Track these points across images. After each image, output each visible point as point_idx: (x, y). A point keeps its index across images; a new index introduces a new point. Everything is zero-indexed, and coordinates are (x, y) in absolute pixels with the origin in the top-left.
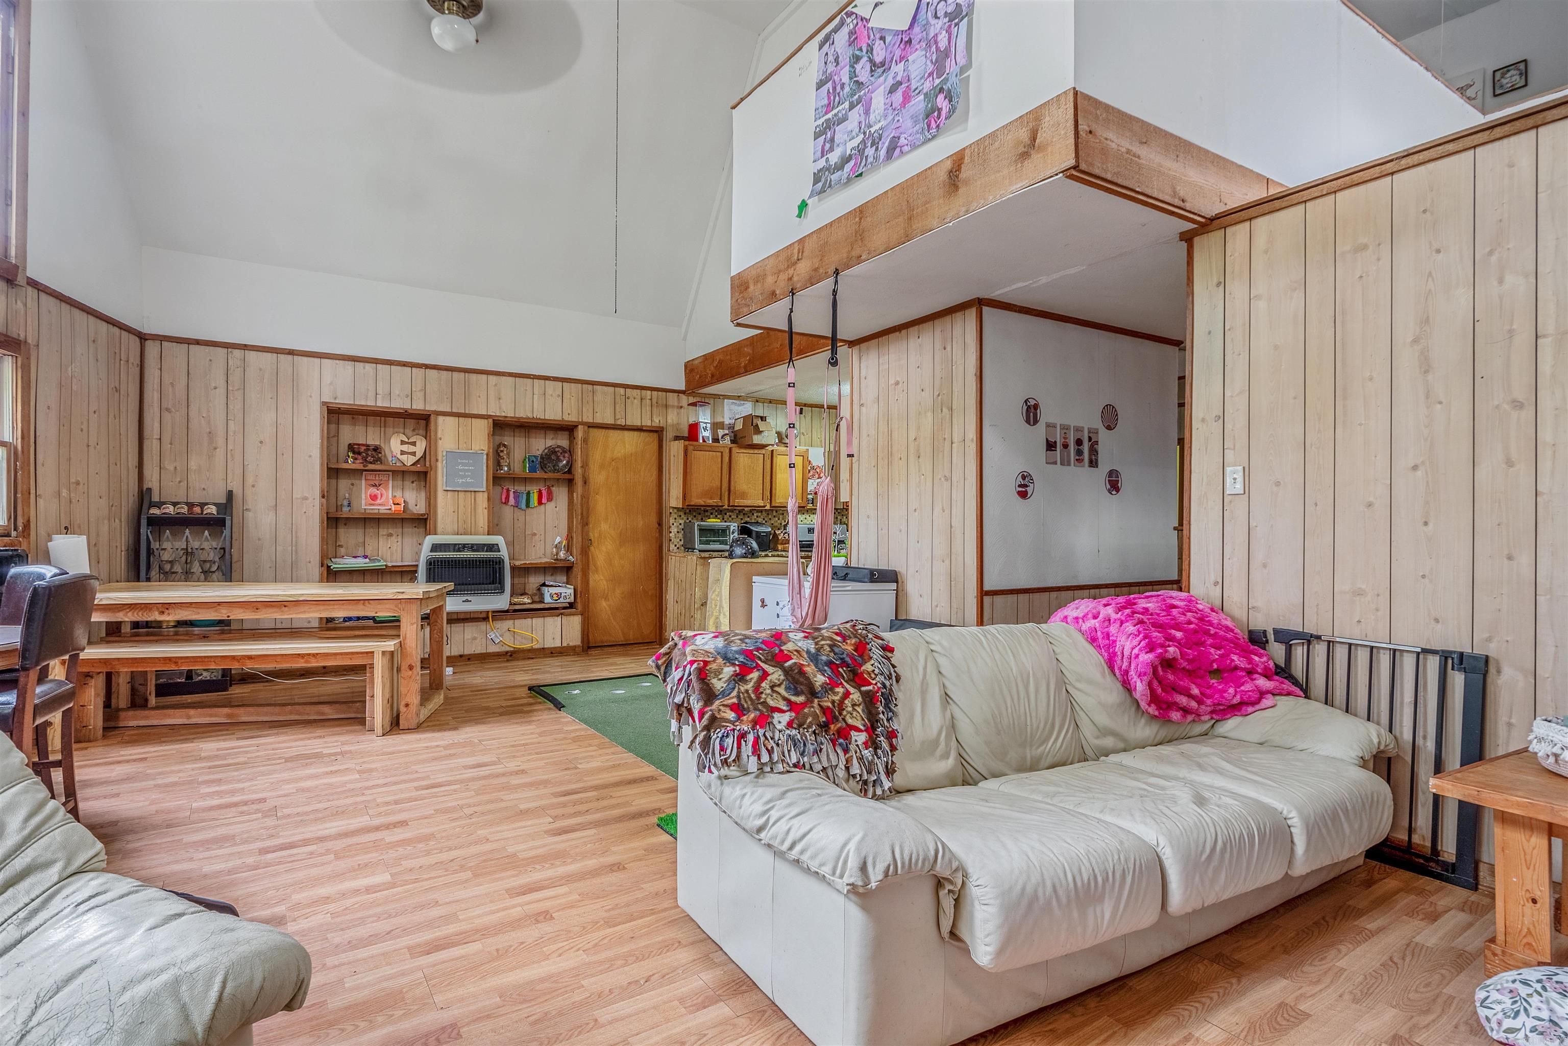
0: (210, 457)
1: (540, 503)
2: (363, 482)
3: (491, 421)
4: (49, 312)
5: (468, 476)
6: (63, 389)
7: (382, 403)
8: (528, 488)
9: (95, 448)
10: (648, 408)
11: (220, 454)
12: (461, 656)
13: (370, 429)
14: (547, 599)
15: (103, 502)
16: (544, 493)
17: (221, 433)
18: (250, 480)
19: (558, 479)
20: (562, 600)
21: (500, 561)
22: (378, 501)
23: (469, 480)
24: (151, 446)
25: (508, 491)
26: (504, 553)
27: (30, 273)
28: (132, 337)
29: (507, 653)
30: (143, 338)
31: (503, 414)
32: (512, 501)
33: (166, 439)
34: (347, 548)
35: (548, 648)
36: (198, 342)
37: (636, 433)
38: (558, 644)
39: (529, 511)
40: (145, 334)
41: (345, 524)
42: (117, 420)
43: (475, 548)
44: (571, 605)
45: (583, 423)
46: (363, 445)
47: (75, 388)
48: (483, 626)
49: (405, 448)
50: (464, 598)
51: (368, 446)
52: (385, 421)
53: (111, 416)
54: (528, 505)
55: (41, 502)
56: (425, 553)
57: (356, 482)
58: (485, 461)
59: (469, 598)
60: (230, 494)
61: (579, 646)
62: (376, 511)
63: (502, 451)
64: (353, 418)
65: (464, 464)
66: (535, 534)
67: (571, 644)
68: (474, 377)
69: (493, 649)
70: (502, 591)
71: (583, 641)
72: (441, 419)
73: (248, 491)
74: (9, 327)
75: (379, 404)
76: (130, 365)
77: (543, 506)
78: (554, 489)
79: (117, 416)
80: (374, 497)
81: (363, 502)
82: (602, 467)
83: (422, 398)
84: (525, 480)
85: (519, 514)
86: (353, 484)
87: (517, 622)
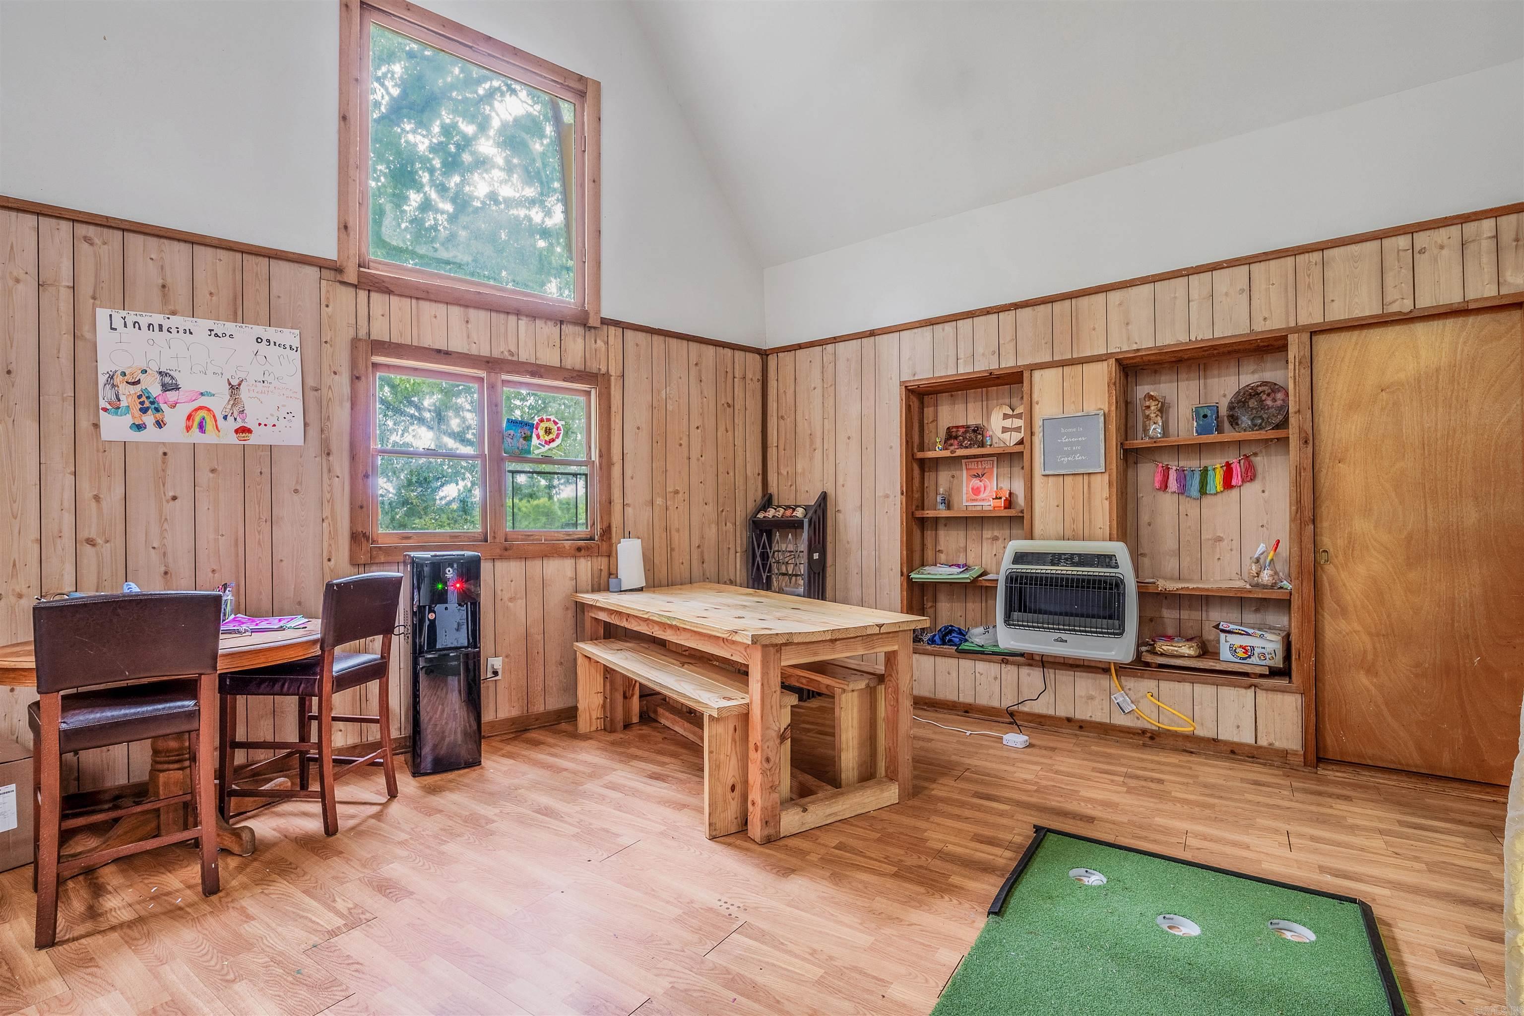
0: (811, 459)
1: (1228, 484)
2: (965, 472)
3: (1112, 361)
4: (637, 345)
5: (1075, 452)
6: (655, 411)
7: (965, 369)
8: (1204, 463)
9: (698, 460)
10: (1488, 260)
11: (818, 454)
12: (1069, 720)
13: (970, 405)
14: (1225, 654)
15: (710, 509)
16: (1237, 470)
17: (819, 434)
18: (840, 481)
19: (1266, 441)
20: (1254, 660)
21: (1117, 584)
22: (982, 496)
23: (1078, 457)
24: (772, 453)
25: (1167, 469)
26: (1125, 569)
27: (606, 313)
28: (750, 356)
29: (1144, 732)
30: (764, 354)
31: (1135, 347)
32: (1173, 484)
33: (781, 447)
34: (947, 555)
35: (1226, 743)
36: (800, 347)
37: (1450, 323)
38: (1247, 738)
39: (1206, 501)
40: (765, 350)
41: (945, 525)
42: (730, 433)
43: (1076, 559)
44: (1274, 673)
45: (1297, 330)
46: (963, 427)
47: (670, 408)
48: (1103, 681)
49: (1008, 423)
50: (1057, 635)
51: (968, 427)
52: (987, 392)
53: (721, 429)
54: (1203, 491)
55: (629, 511)
56: (1006, 565)
57: (957, 473)
58: (1102, 425)
59: (1064, 636)
60: (824, 497)
61: (1295, 753)
62: (979, 508)
63: (1149, 407)
64: (952, 396)
65: (1070, 435)
66: (1220, 539)
67: (1278, 744)
68: (1084, 301)
69: (1120, 720)
70: (1120, 632)
71: (1305, 745)
72: (1037, 374)
73: (839, 493)
74: (588, 364)
75: (961, 371)
76: (748, 381)
77: (1234, 493)
78: (1258, 461)
79: (730, 428)
80: (976, 491)
81: (965, 497)
82: (1353, 406)
83: (1013, 351)
84: (1198, 449)
85: (1190, 507)
86: (953, 477)
87: (1163, 684)
